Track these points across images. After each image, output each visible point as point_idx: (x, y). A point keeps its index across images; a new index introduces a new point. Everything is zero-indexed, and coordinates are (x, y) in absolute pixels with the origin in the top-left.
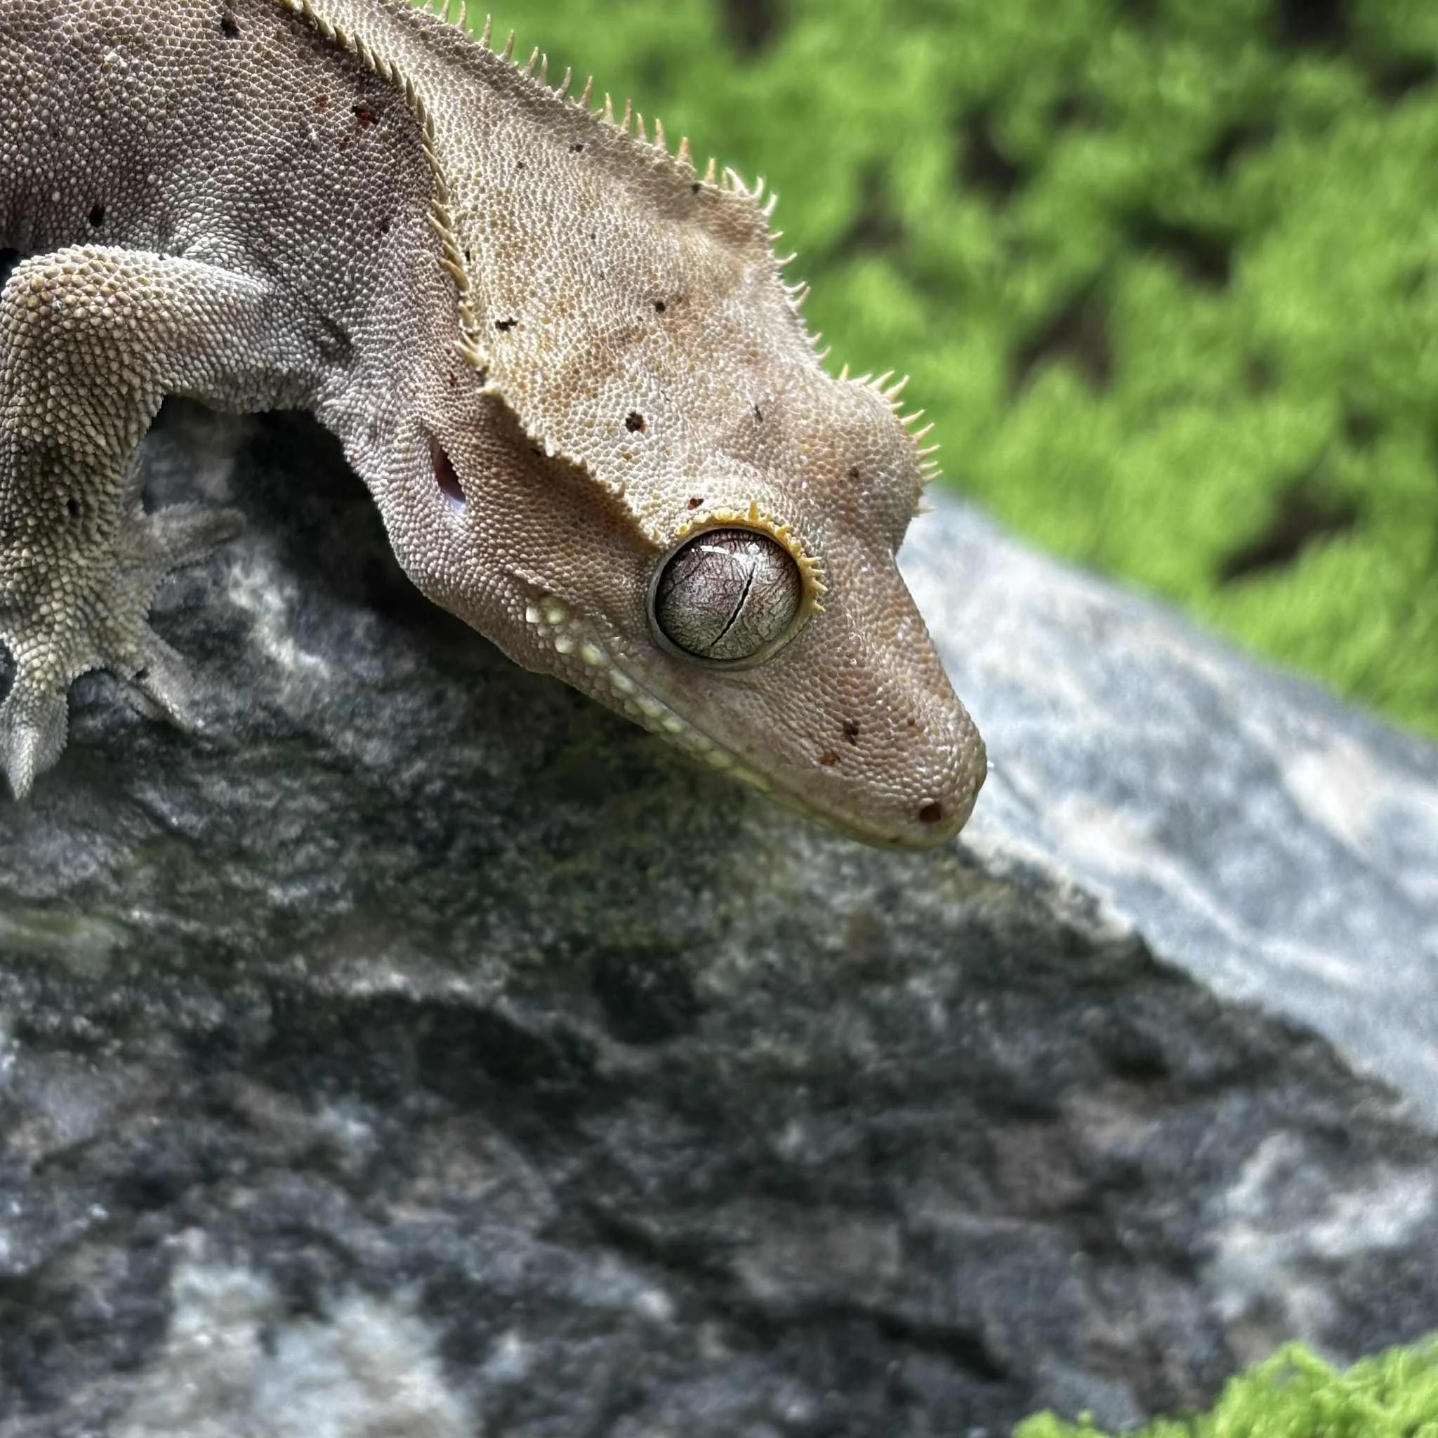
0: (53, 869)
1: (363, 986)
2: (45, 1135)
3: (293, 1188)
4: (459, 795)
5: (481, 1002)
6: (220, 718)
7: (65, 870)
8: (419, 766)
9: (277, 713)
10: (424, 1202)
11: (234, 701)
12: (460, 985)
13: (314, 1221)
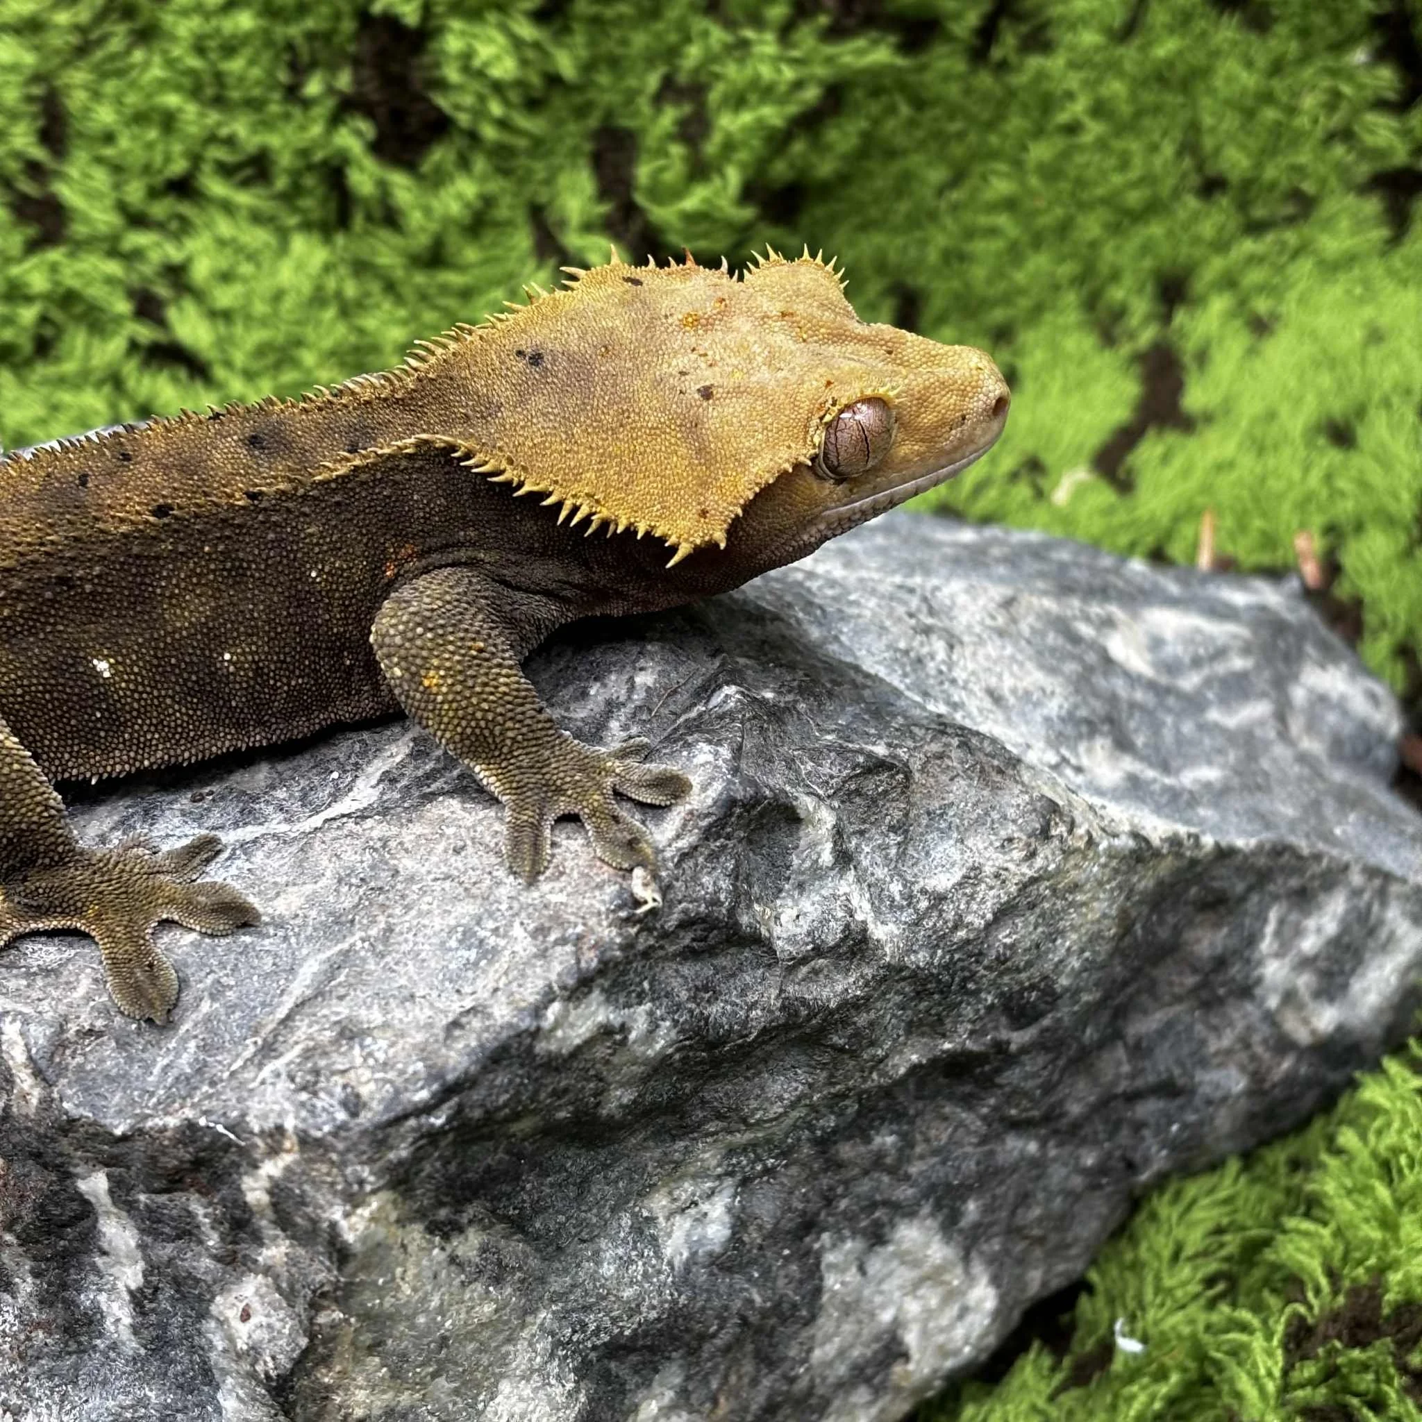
0: (781, 1098)
1: (902, 1071)
2: (760, 1228)
3: (864, 1186)
4: (957, 956)
5: (959, 1047)
6: (867, 984)
7: (786, 1096)
8: (940, 952)
9: (888, 967)
10: (922, 1157)
11: (869, 971)
12: (947, 1046)
13: (878, 1197)
